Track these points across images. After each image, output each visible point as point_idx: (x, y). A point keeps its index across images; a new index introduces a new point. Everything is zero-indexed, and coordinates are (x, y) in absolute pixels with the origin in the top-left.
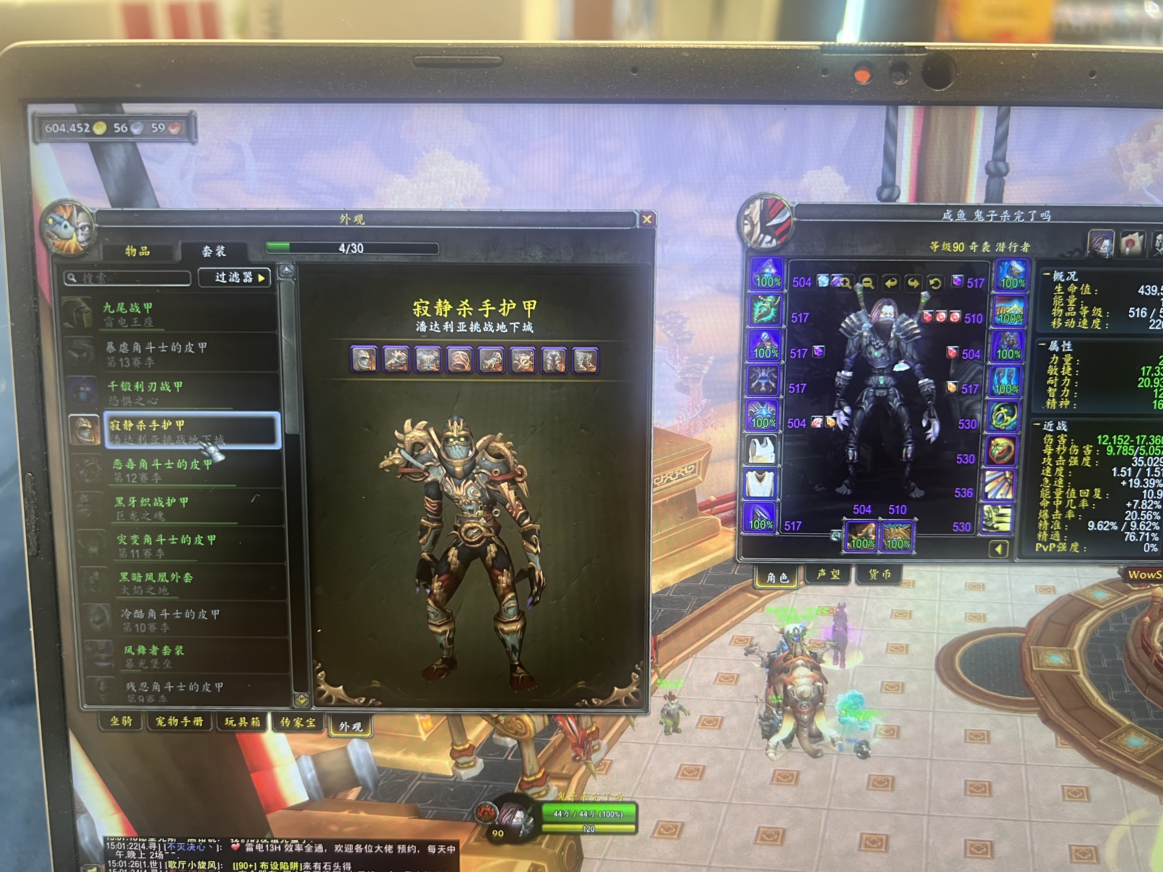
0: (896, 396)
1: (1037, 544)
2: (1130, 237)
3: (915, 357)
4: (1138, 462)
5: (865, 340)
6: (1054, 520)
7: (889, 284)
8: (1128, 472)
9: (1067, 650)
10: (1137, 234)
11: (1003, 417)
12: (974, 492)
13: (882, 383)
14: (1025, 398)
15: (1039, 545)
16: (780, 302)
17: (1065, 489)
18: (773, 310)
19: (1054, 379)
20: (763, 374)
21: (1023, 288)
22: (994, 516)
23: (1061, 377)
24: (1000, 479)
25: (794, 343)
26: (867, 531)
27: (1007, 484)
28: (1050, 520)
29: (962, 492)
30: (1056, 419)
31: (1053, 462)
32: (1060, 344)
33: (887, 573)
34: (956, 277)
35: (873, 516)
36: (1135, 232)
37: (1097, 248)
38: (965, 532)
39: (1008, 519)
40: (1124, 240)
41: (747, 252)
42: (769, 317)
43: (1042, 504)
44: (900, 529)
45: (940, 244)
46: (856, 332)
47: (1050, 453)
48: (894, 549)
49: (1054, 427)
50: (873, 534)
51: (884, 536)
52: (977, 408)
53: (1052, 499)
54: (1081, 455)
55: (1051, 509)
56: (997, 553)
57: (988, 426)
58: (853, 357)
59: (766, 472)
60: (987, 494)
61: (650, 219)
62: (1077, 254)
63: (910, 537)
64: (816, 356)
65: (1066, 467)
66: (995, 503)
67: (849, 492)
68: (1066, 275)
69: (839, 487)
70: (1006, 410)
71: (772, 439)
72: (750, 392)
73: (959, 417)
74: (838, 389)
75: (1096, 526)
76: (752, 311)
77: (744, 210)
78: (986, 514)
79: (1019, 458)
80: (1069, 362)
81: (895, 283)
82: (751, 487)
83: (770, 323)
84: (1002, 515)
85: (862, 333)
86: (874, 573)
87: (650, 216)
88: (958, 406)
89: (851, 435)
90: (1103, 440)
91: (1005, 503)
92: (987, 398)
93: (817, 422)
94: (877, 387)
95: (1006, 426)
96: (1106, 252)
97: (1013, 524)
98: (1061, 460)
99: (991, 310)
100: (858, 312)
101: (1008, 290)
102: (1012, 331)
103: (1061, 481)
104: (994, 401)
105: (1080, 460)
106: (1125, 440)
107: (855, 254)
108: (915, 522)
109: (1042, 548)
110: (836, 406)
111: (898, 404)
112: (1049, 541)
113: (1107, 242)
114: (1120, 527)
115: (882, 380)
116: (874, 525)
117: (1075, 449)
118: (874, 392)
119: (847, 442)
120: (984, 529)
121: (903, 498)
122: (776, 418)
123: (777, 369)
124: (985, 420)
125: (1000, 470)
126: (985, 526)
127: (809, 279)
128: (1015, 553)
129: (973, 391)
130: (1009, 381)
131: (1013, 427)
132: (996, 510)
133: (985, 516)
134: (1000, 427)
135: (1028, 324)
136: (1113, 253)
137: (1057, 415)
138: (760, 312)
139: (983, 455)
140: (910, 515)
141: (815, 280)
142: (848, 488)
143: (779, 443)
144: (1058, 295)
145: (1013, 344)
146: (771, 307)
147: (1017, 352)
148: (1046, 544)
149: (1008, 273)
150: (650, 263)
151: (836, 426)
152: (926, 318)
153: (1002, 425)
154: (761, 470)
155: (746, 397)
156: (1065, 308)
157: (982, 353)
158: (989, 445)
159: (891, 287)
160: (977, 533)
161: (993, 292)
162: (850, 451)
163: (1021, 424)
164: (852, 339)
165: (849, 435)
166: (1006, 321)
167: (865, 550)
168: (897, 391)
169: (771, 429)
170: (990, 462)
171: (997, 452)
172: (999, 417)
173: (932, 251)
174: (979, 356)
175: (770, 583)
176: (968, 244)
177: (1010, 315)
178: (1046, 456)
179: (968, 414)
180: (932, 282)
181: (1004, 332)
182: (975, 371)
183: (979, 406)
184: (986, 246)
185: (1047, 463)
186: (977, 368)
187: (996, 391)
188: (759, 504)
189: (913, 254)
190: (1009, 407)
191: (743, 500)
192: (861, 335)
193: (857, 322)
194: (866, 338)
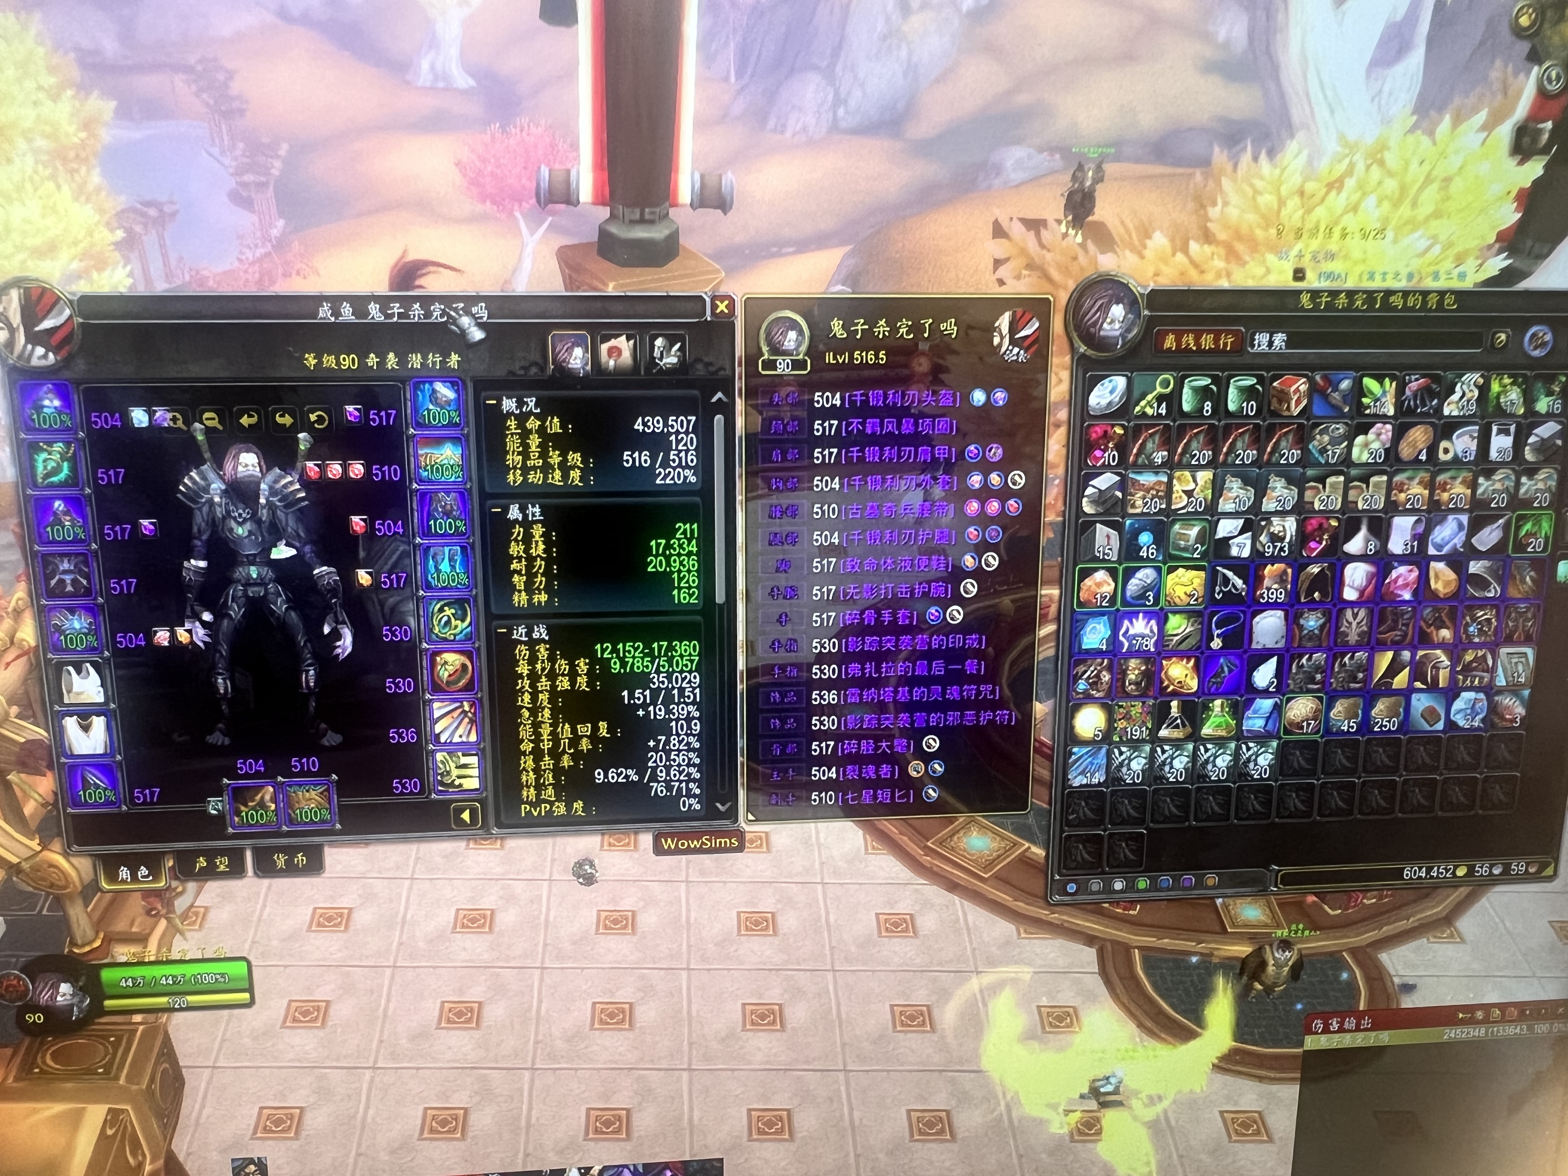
1: (523, 806)
2: (613, 342)
3: (302, 534)
4: (659, 681)
5: (218, 509)
6: (545, 771)
7: (245, 421)
8: (645, 697)
10: (624, 337)
11: (448, 622)
12: (418, 733)
13: (255, 576)
14: (479, 591)
15: (525, 808)
16: (75, 452)
17: (554, 725)
18: (65, 463)
19: (520, 562)
20: (66, 565)
21: (456, 425)
22: (453, 768)
23: (531, 560)
24: (456, 714)
25: (108, 515)
26: (262, 798)
27: (466, 720)
28: (537, 770)
29: (400, 736)
30: (530, 621)
31: (533, 686)
32: (523, 509)
33: (300, 858)
34: (350, 408)
35: (269, 775)
36: (621, 335)
37: (564, 361)
38: (411, 793)
39: (475, 772)
40: (604, 347)
42: (61, 476)
43: (523, 747)
44: (313, 793)
45: (319, 357)
46: (202, 497)
47: (526, 672)
48: (306, 823)
49: (529, 634)
50: (271, 801)
51: (289, 804)
52: (406, 609)
53: (537, 739)
54: (573, 675)
55: (537, 754)
56: (465, 821)
57: (429, 636)
58: (204, 537)
59: (94, 717)
60: (438, 736)
62: (534, 370)
63: (330, 804)
64: (146, 535)
65: (553, 692)
66: (452, 749)
67: (227, 741)
68: (520, 404)
69: (210, 734)
70: (453, 611)
71: (95, 665)
72: (51, 594)
73: (382, 622)
74: (189, 587)
75: (606, 776)
76: (33, 466)
78: (441, 766)
79: (481, 682)
80: (541, 536)
81: (255, 419)
82: (73, 741)
83: (64, 485)
84: (465, 766)
86: (280, 860)
88: (378, 608)
89: (218, 655)
90: (603, 651)
91: (466, 748)
92: (421, 593)
93: (162, 637)
94: (248, 583)
95: (455, 635)
96: (579, 366)
97: (482, 777)
98: (544, 683)
99: (412, 459)
100: (203, 468)
101: (435, 427)
102: (448, 493)
103: (547, 713)
104: (432, 598)
105: (573, 682)
106: (636, 649)
108: (333, 782)
109: (530, 810)
110: (188, 612)
111: (285, 606)
112: (539, 802)
113: (578, 352)
114: (642, 777)
115: (254, 572)
116: (271, 789)
117: (563, 665)
118: (245, 591)
119: (213, 667)
120: (440, 788)
121: (311, 747)
122: (96, 632)
123: (84, 558)
124: (422, 627)
125: (454, 701)
126: (442, 783)
127: (117, 415)
128: (491, 820)
129: (398, 582)
130: (453, 567)
131: (466, 635)
132: (454, 759)
133: (440, 768)
134: (447, 636)
135: (471, 480)
136: (589, 368)
137: (532, 616)
138: (45, 468)
139: (425, 678)
140: (324, 772)
141: (126, 418)
142: (225, 735)
143: (107, 671)
144: (512, 434)
145: (452, 510)
146: (63, 461)
147: (460, 523)
148: (535, 805)
149: (431, 401)
151: (192, 642)
152: (312, 474)
153: (449, 634)
154: (85, 714)
155: (43, 602)
156: (525, 454)
157: (405, 526)
158: (433, 664)
159: (249, 428)
160: (430, 794)
161: (411, 431)
162: (220, 681)
163: (478, 631)
164: (200, 509)
165: (214, 656)
166: (436, 476)
167: (262, 825)
168: (280, 588)
169: (91, 650)
170: (437, 688)
171: (446, 674)
172: (443, 622)
173: (308, 368)
174: (401, 531)
175: (124, 882)
176: (363, 357)
177: (442, 466)
178: (521, 676)
179: (394, 618)
180: (313, 417)
181: (437, 492)
182: (398, 553)
183: (411, 606)
184: (392, 360)
185: (523, 687)
186: (401, 548)
187: (434, 583)
188: (89, 765)
189: (278, 375)
190: (457, 606)
191: (63, 760)
192: (211, 502)
193: (202, 483)
194: (220, 506)
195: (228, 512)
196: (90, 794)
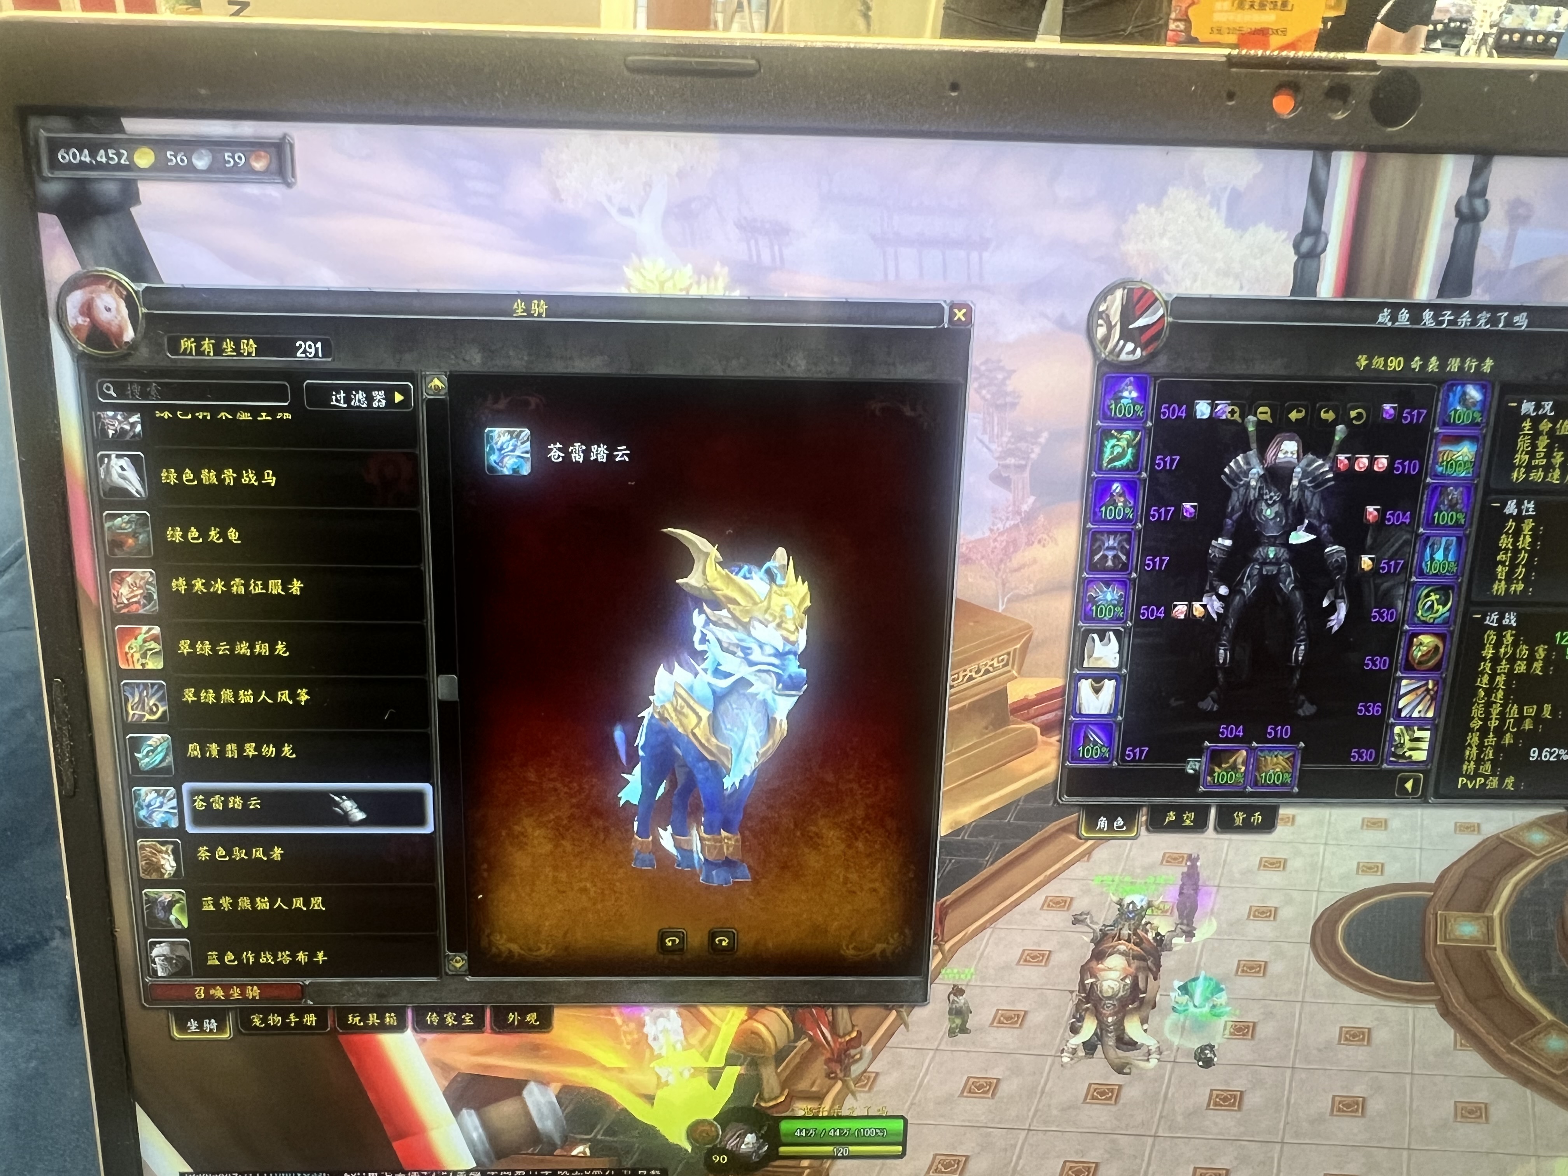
0: (1290, 576)
1: (1461, 779)
3: (1323, 514)
5: (1253, 492)
6: (1487, 747)
7: (1294, 416)
9: (1484, 917)
11: (1432, 606)
12: (1383, 708)
13: (1271, 556)
14: (1465, 579)
15: (1462, 780)
16: (1140, 439)
17: (1504, 706)
18: (1130, 450)
19: (1506, 553)
20: (1111, 542)
21: (1478, 425)
22: (1406, 741)
23: (1516, 551)
24: (1419, 692)
25: (1156, 498)
26: (1235, 761)
27: (1428, 697)
28: (1481, 747)
29: (1367, 709)
30: (1503, 609)
31: (1493, 669)
32: (1519, 505)
33: (1257, 818)
34: (1387, 407)
35: (1246, 740)
38: (1366, 762)
39: (1425, 745)
41: (1099, 366)
42: (1124, 462)
43: (1472, 724)
44: (1280, 758)
45: (1370, 359)
46: (1241, 480)
47: (1490, 655)
48: (1269, 785)
49: (1499, 621)
50: (1243, 764)
51: (1257, 767)
52: (1398, 593)
53: (1487, 718)
54: (1531, 659)
55: (1484, 731)
56: (1406, 789)
57: (1412, 619)
58: (1235, 517)
59: (1106, 681)
60: (1400, 711)
61: (964, 315)
63: (1293, 768)
64: (1186, 517)
65: (1510, 675)
66: (1410, 724)
67: (1216, 707)
68: (1539, 407)
69: (1203, 700)
70: (1438, 597)
71: (1117, 634)
72: (1092, 568)
73: (1373, 605)
74: (1212, 563)
75: (1540, 755)
76: (1101, 452)
77: (1099, 305)
78: (1397, 738)
79: (1448, 662)
80: (1530, 531)
81: (1301, 415)
82: (1084, 701)
83: (1125, 469)
84: (1418, 740)
85: (1249, 482)
86: (1239, 818)
87: (964, 311)
88: (1372, 590)
89: (1226, 627)
90: (1562, 638)
91: (1422, 723)
92: (1413, 579)
93: (1180, 610)
94: (1265, 562)
95: (1435, 619)
97: (1431, 751)
98: (1504, 666)
99: (1432, 454)
100: (1247, 453)
101: (1458, 427)
102: (1456, 487)
103: (1500, 694)
104: (1422, 584)
105: (1529, 666)
107: (1249, 372)
108: (1300, 748)
109: (1466, 783)
110: (1208, 588)
111: (1292, 585)
112: (1477, 774)
115: (1271, 552)
116: (1245, 753)
117: (1524, 650)
118: (1261, 570)
119: (1218, 639)
120: (1392, 759)
122: (1124, 604)
123: (1128, 536)
124: (1408, 610)
125: (1419, 679)
126: (1394, 755)
127: (1184, 407)
128: (1431, 789)
129: (1395, 569)
130: (1446, 556)
131: (1444, 619)
132: (1410, 732)
133: (1395, 741)
134: (1427, 619)
135: (1479, 476)
137: (1504, 604)
138: (1112, 453)
139: (1400, 657)
140: (1294, 740)
141: (1191, 410)
142: (1215, 702)
143: (1126, 640)
144: (1525, 435)
145: (1457, 504)
146: (1128, 447)
147: (1461, 516)
148: (1471, 778)
149: (1459, 402)
150: (961, 380)
151: (1206, 615)
152: (1341, 466)
153: (1429, 617)
154: (1099, 677)
155: (1085, 575)
156: (1533, 454)
157: (1412, 517)
158: (1410, 644)
159: (1296, 420)
160: (1382, 764)
161: (1437, 429)
163: (1456, 616)
164: (1237, 491)
165: (1222, 626)
166: (1449, 472)
167: (1230, 785)
168: (1291, 569)
169: (1116, 620)
170: (1409, 667)
171: (1420, 654)
172: (1426, 607)
173: (1358, 368)
174: (1408, 521)
175: (1101, 830)
176: (1408, 360)
177: (1456, 462)
178: (1484, 659)
179: (1386, 601)
180: (1353, 414)
181: (1446, 486)
182: (1401, 542)
183: (1402, 591)
184: (1434, 363)
185: (1484, 669)
186: (1404, 537)
187: (1426, 570)
188: (1091, 724)
189: (1331, 374)
190: (1442, 592)
191: (1072, 718)
192: (1247, 485)
193: (1245, 467)
194: (1255, 489)
195: (1261, 495)
196: (1088, 750)
